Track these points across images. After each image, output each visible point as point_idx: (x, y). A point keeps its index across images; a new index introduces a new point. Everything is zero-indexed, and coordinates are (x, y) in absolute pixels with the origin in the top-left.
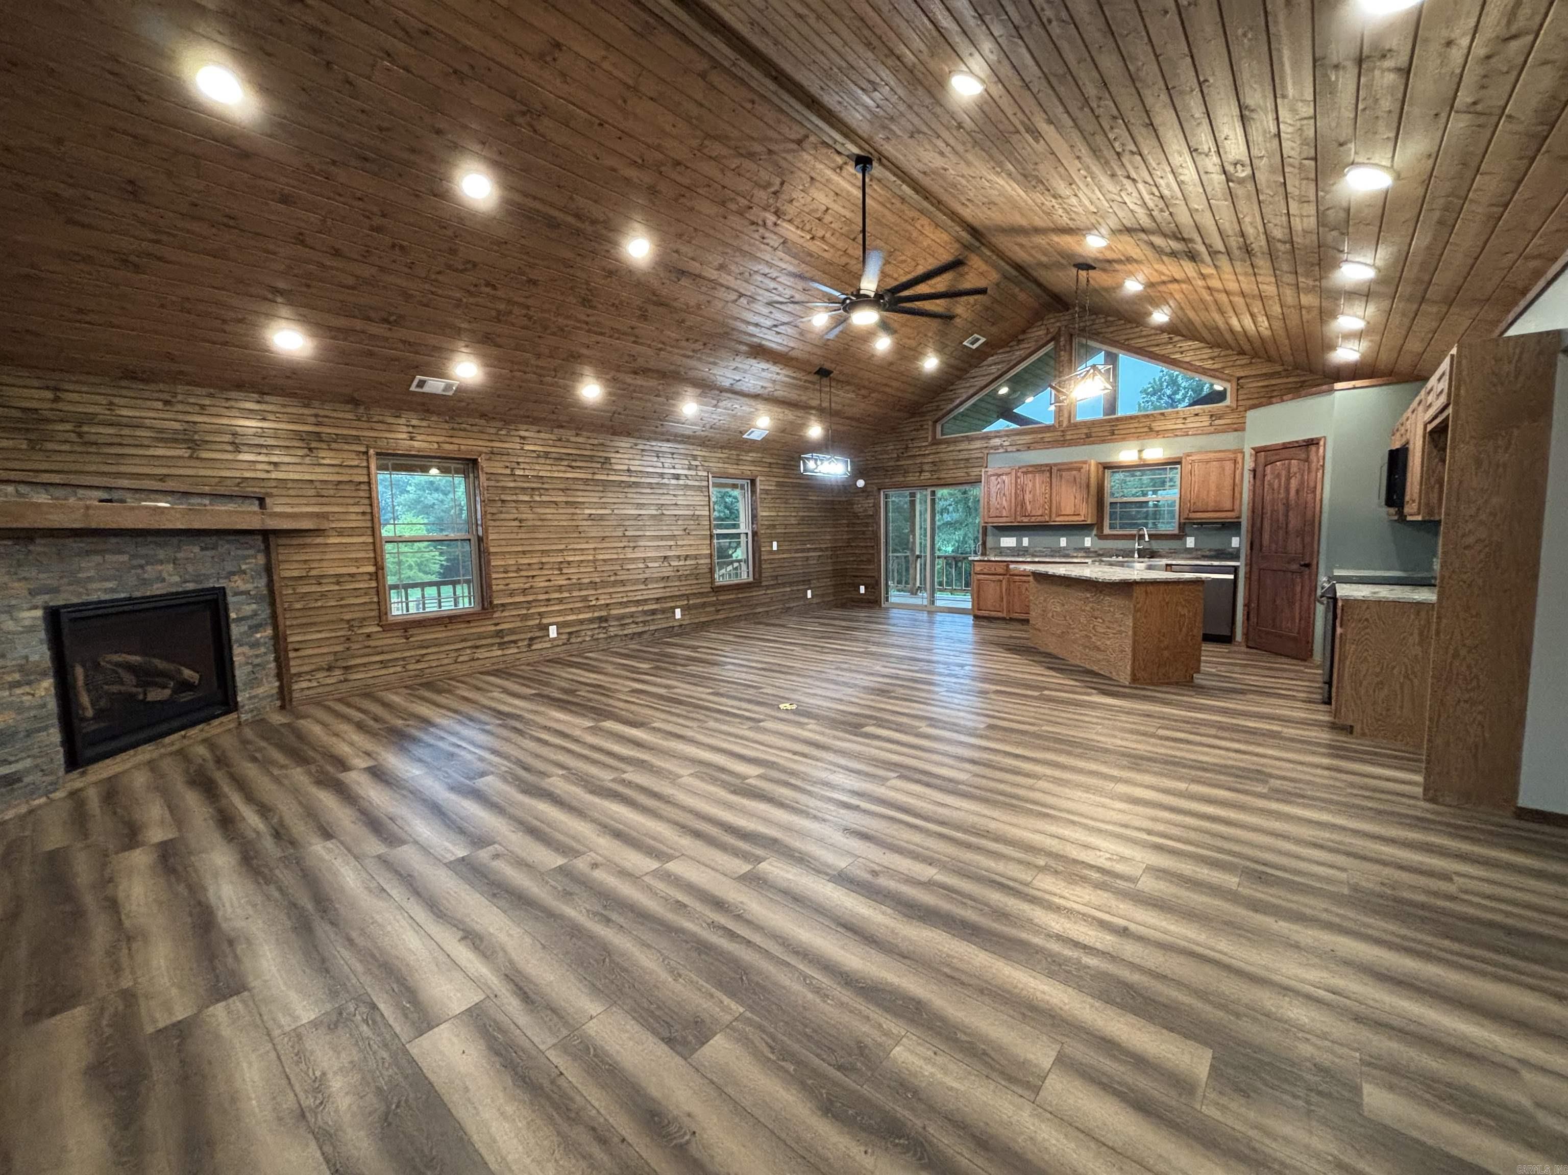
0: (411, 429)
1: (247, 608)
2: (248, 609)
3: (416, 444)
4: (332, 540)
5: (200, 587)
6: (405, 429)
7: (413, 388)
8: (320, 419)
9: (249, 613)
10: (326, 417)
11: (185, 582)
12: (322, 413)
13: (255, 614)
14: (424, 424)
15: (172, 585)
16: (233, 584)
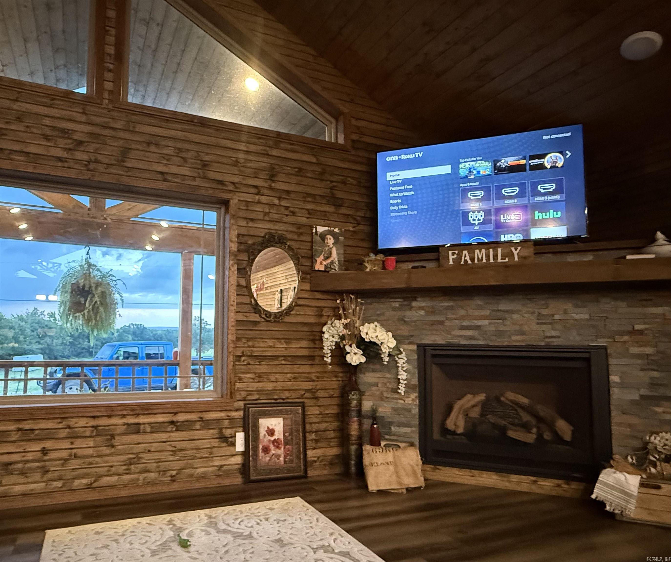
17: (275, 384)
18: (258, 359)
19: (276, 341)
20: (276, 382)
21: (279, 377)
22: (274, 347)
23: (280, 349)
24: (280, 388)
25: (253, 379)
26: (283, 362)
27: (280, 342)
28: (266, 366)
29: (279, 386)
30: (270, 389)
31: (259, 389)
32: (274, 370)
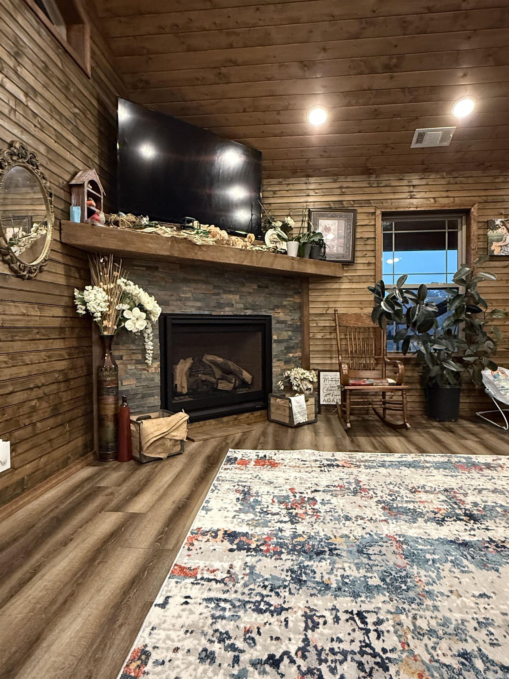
0: (412, 189)
1: (285, 333)
2: (285, 335)
3: (414, 201)
4: (344, 286)
5: (255, 313)
6: (407, 189)
7: (413, 145)
8: (343, 190)
9: (287, 338)
10: (347, 188)
11: (247, 309)
12: (345, 185)
13: (290, 338)
14: (424, 182)
15: (237, 309)
16: (277, 315)
17: (29, 368)
18: (10, 332)
19: (29, 306)
20: (32, 364)
21: (34, 357)
22: (28, 315)
23: (34, 318)
24: (36, 373)
25: (6, 362)
26: (38, 337)
27: (33, 308)
28: (20, 343)
29: (34, 369)
30: (26, 374)
31: (13, 377)
32: (29, 348)
